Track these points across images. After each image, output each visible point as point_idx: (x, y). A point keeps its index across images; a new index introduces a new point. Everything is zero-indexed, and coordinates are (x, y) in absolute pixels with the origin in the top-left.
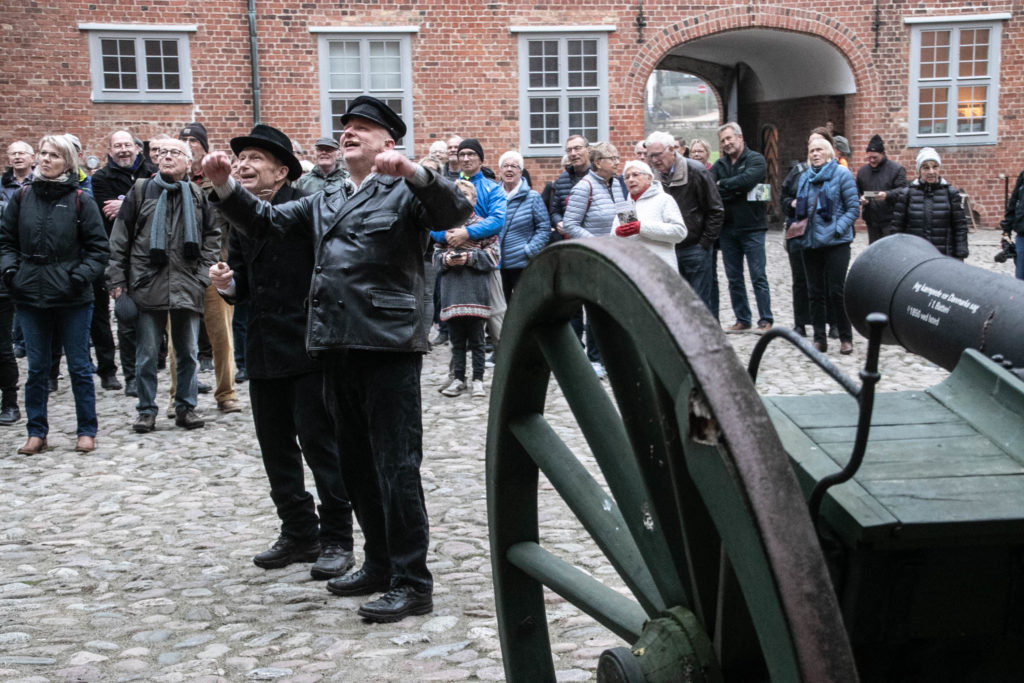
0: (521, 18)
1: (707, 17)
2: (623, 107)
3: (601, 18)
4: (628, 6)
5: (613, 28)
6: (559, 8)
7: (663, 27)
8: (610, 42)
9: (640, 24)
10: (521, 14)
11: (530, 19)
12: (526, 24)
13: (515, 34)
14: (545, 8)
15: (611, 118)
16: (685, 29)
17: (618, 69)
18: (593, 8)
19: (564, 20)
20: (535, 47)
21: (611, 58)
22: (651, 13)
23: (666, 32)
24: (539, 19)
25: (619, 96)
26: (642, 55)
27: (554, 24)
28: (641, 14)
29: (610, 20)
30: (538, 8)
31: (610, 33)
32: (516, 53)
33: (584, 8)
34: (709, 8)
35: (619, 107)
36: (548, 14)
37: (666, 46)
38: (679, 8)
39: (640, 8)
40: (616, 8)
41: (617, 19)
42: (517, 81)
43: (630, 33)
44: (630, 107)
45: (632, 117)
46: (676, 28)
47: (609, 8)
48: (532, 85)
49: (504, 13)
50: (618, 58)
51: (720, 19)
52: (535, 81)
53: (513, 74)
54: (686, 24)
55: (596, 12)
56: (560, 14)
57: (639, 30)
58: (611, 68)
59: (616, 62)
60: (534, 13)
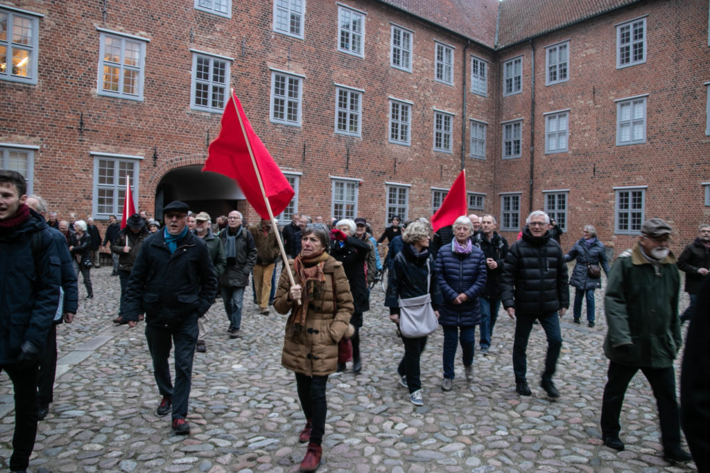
0: (96, 148)
1: (186, 158)
2: (145, 197)
3: (137, 152)
4: (150, 148)
5: (142, 158)
6: (115, 145)
7: (165, 160)
8: (140, 165)
9: (155, 157)
10: (96, 146)
11: (101, 149)
12: (98, 151)
13: (93, 155)
14: (109, 144)
15: (139, 202)
16: (176, 162)
17: (144, 178)
18: (133, 147)
19: (118, 151)
20: (102, 163)
21: (140, 172)
22: (161, 153)
23: (167, 162)
24: (105, 149)
25: (143, 192)
26: (156, 173)
27: (113, 153)
28: (156, 153)
29: (141, 154)
30: (105, 144)
31: (141, 160)
32: (92, 165)
33: (128, 147)
34: (187, 154)
35: (143, 197)
36: (110, 148)
37: (167, 169)
38: (173, 152)
39: (155, 150)
40: (144, 148)
41: (144, 154)
42: (92, 180)
43: (150, 161)
44: (149, 197)
45: (149, 203)
46: (172, 161)
47: (141, 148)
48: (100, 182)
49: (87, 144)
50: (144, 173)
51: (192, 159)
52: (102, 180)
53: (91, 176)
54: (176, 160)
55: (134, 149)
56: (116, 148)
57: (155, 160)
58: (140, 177)
59: (143, 175)
60: (103, 146)
